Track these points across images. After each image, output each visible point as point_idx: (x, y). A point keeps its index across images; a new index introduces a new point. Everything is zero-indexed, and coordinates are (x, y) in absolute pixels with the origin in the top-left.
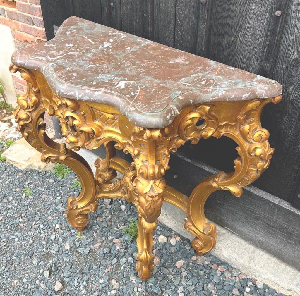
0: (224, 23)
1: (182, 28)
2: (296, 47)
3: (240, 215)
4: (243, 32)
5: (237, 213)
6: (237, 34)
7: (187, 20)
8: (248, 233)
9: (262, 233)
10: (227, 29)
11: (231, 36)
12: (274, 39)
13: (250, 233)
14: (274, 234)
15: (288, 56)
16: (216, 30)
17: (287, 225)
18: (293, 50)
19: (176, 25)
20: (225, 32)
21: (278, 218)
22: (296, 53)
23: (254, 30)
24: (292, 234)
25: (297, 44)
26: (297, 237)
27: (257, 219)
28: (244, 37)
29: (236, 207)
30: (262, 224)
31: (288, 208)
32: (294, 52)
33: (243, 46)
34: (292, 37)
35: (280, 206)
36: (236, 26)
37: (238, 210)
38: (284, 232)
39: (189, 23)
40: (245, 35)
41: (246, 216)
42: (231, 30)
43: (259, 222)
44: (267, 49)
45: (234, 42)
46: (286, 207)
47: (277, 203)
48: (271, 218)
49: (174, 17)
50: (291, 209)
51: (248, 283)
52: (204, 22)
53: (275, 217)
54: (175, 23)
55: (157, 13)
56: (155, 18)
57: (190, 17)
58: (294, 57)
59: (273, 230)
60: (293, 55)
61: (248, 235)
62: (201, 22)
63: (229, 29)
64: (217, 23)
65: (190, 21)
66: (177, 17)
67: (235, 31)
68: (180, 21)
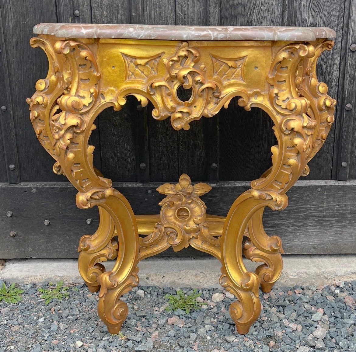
0: (235, 4)
1: (185, 20)
2: (310, 12)
3: (287, 224)
4: (257, 9)
5: (284, 224)
6: (252, 12)
7: (191, 10)
8: (300, 244)
9: (315, 233)
10: (240, 10)
11: (244, 16)
12: (292, 6)
13: (302, 242)
14: (328, 225)
15: (304, 22)
16: (227, 14)
17: (339, 205)
18: (308, 16)
19: (177, 18)
20: (238, 14)
21: (328, 202)
22: (311, 17)
23: (268, 4)
24: (345, 213)
25: (310, 9)
26: (351, 214)
27: (307, 218)
28: (259, 14)
29: (281, 217)
30: (314, 220)
31: (336, 184)
32: (309, 18)
33: (259, 23)
34: (305, 4)
35: (328, 186)
36: (249, 5)
37: (284, 219)
38: (338, 216)
39: (194, 12)
40: (260, 11)
41: (294, 222)
42: (245, 9)
43: (310, 220)
44: (287, 18)
45: (250, 21)
46: (334, 185)
47: (325, 184)
48: (321, 207)
49: (174, 11)
50: (339, 183)
51: (331, 288)
52: (216, 6)
53: (325, 203)
54: (176, 16)
55: (149, 10)
56: (145, 18)
57: (195, 6)
58: (310, 21)
59: (326, 221)
60: (309, 20)
61: (300, 246)
62: (212, 7)
63: (242, 9)
64: (228, 5)
65: (195, 11)
66: (178, 9)
67: (249, 9)
68: (182, 13)
